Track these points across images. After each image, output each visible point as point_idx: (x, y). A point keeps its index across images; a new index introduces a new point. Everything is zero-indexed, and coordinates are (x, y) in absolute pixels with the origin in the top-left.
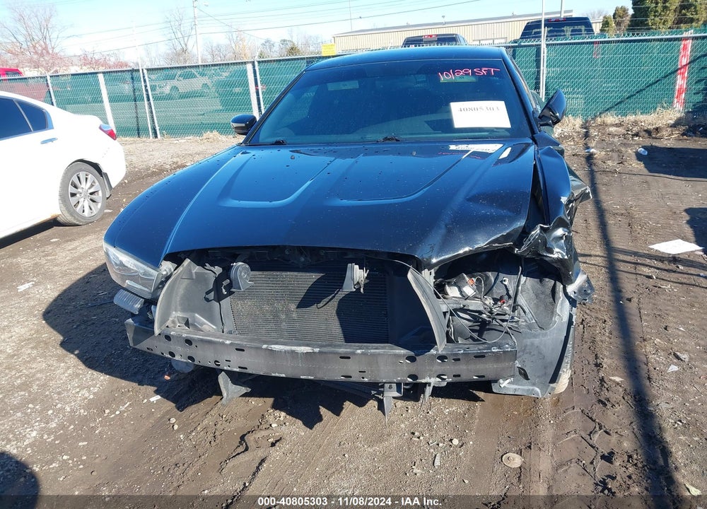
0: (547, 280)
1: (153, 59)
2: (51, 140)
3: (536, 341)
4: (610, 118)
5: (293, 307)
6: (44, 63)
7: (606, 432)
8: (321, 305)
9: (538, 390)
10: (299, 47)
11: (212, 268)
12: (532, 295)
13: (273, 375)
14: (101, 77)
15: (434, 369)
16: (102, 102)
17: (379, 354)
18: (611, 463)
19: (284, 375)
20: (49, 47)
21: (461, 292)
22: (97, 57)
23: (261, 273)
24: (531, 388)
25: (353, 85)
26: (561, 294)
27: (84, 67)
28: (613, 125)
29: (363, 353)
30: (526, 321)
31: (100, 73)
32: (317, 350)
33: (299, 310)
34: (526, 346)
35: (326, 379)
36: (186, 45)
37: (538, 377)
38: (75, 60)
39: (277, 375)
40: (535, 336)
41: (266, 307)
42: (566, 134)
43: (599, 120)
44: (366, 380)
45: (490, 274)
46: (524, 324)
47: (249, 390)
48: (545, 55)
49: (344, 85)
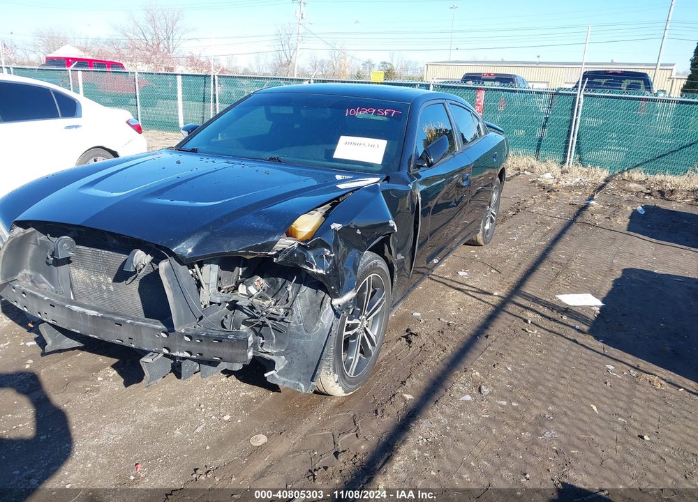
0: (320, 291)
1: (261, 67)
2: (77, 127)
3: (302, 341)
4: (638, 175)
5: (110, 280)
6: (155, 60)
7: (357, 435)
8: (128, 282)
9: (303, 386)
10: (397, 72)
11: (51, 238)
12: (308, 302)
13: (72, 330)
14: (179, 78)
15: (182, 345)
16: (176, 99)
17: (142, 326)
18: (337, 458)
19: (78, 332)
20: (171, 47)
21: (247, 290)
22: (203, 59)
23: (88, 248)
24: (297, 382)
25: (288, 110)
26: (328, 305)
27: (190, 68)
28: (636, 182)
29: (131, 323)
30: (296, 323)
31: (179, 75)
32: (100, 315)
33: (115, 283)
34: (294, 345)
35: (106, 340)
36: (291, 58)
37: (303, 374)
38: (183, 61)
39: (75, 330)
40: (301, 337)
41: (94, 278)
42: (582, 183)
43: (626, 174)
44: (133, 346)
45: (280, 280)
46: (295, 325)
47: (82, 345)
48: (581, 105)
49: (283, 110)
